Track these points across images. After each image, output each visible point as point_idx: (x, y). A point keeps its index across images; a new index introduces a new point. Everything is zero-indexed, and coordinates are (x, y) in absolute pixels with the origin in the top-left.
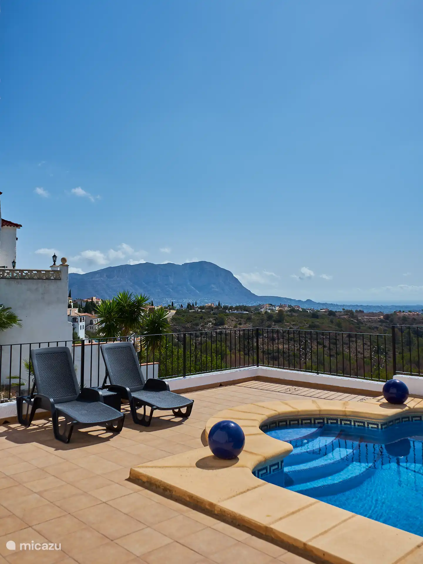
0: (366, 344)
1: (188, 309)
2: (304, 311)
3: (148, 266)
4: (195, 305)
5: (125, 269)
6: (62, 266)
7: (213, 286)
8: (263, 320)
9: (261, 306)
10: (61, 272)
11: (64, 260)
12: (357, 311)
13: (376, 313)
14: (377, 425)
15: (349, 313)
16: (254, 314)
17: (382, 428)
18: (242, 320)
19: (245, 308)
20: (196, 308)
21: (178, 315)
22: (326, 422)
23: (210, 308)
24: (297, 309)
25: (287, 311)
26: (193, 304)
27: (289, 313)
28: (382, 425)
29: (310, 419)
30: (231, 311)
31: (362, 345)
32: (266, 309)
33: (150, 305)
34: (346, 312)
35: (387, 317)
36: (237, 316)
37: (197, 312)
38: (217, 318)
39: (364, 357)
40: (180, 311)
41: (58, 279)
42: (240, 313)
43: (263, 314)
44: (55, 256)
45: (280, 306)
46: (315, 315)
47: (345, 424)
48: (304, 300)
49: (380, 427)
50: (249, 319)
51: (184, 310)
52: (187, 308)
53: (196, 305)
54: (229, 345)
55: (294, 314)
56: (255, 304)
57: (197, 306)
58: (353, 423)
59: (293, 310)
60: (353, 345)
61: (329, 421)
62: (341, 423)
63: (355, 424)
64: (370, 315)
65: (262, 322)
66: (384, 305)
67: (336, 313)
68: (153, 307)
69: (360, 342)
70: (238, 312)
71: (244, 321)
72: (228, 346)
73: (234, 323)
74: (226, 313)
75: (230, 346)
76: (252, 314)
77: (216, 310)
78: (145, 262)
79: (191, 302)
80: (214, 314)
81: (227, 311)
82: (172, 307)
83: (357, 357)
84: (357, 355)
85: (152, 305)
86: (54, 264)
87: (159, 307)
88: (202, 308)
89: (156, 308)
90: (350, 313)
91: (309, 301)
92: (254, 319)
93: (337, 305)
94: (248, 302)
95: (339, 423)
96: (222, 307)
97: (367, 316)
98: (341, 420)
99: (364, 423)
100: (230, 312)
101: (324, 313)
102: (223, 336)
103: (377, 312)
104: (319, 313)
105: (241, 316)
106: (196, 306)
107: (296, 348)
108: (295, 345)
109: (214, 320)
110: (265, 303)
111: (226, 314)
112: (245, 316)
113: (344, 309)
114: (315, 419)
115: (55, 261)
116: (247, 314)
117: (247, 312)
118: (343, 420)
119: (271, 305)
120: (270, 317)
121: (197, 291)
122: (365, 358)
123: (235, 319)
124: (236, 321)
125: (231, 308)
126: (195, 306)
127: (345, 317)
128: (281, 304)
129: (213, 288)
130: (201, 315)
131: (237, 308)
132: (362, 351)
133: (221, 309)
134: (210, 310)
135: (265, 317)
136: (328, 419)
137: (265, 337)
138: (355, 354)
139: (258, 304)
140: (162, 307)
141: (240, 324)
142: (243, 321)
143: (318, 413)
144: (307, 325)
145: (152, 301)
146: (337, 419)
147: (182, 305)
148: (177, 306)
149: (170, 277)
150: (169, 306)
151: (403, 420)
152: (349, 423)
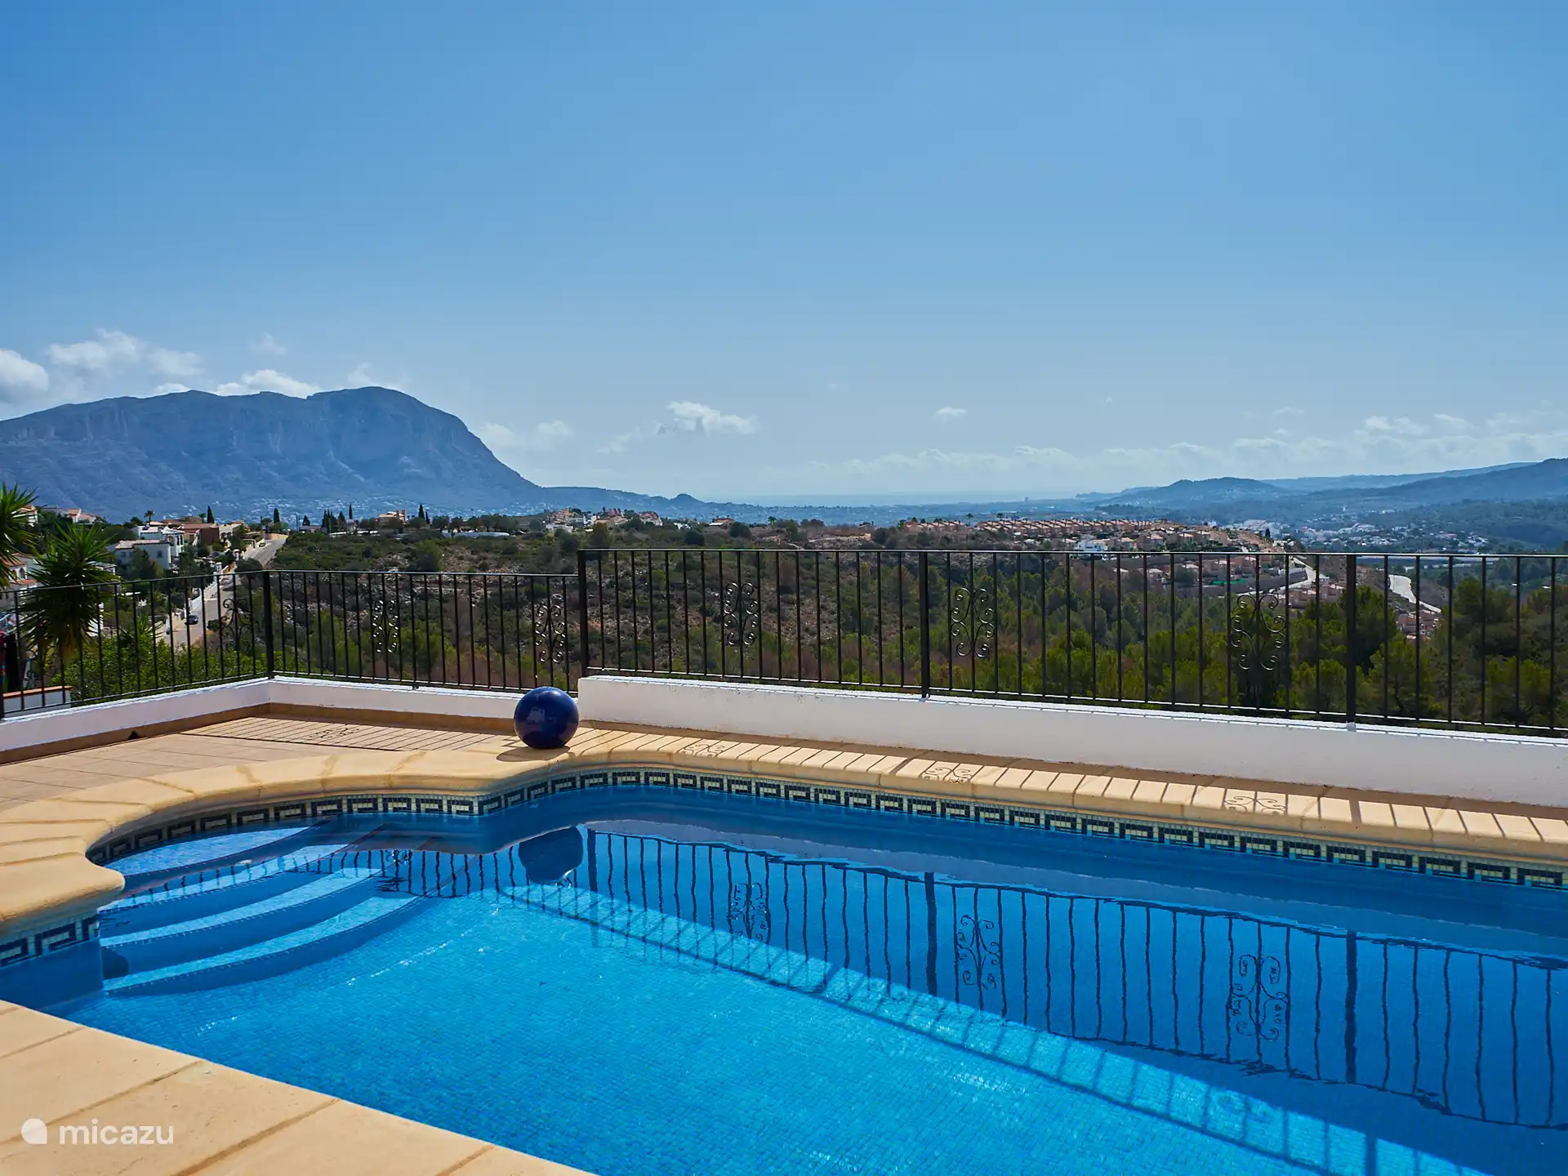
0: (824, 608)
1: (325, 530)
2: (668, 525)
3: (196, 404)
4: (347, 517)
5: (120, 413)
7: (405, 459)
8: (548, 557)
9: (548, 516)
12: (805, 523)
13: (854, 526)
14: (470, 804)
15: (785, 529)
16: (524, 539)
17: (481, 812)
18: (490, 555)
19: (498, 523)
20: (350, 524)
21: (294, 546)
22: (345, 808)
23: (394, 523)
24: (649, 520)
25: (618, 529)
26: (341, 514)
27: (624, 533)
28: (481, 804)
29: (303, 806)
30: (455, 531)
31: (815, 613)
32: (562, 523)
33: (203, 522)
34: (779, 526)
35: (881, 536)
36: (474, 546)
37: (353, 539)
38: (414, 554)
39: (820, 643)
40: (301, 535)
42: (484, 537)
43: (550, 539)
45: (604, 515)
46: (695, 536)
47: (395, 809)
48: (671, 495)
49: (476, 809)
50: (509, 553)
51: (313, 531)
52: (322, 526)
53: (351, 518)
54: (453, 627)
55: (639, 535)
56: (532, 512)
57: (355, 517)
58: (414, 807)
59: (634, 524)
60: (790, 612)
61: (355, 807)
62: (386, 809)
63: (418, 806)
64: (838, 531)
65: (549, 560)
66: (877, 505)
67: (751, 529)
68: (214, 526)
69: (809, 604)
70: (477, 534)
71: (496, 559)
72: (450, 631)
73: (466, 564)
74: (440, 535)
75: (454, 631)
76: (520, 537)
77: (412, 531)
78: (186, 390)
79: (337, 508)
80: (405, 541)
81: (445, 532)
82: (273, 525)
83: (799, 644)
84: (799, 638)
85: (211, 520)
87: (233, 526)
88: (368, 525)
89: (223, 529)
90: (788, 529)
91: (684, 499)
92: (526, 553)
93: (759, 508)
94: (512, 504)
95: (380, 808)
96: (431, 519)
97: (832, 534)
98: (386, 801)
99: (440, 802)
100: (453, 534)
101: (719, 529)
102: (434, 603)
103: (857, 523)
104: (705, 532)
105: (487, 545)
106: (352, 521)
107: (641, 629)
108: (639, 618)
109: (407, 558)
110: (560, 508)
111: (443, 540)
112: (499, 544)
113: (772, 519)
114: (314, 805)
116: (505, 538)
117: (504, 534)
118: (390, 800)
119: (578, 511)
120: (568, 544)
121: (358, 476)
122: (824, 643)
123: (468, 553)
124: (471, 560)
125: (457, 523)
126: (348, 521)
127: (775, 538)
128: (604, 509)
129: (408, 466)
130: (368, 544)
131: (474, 523)
132: (814, 627)
133: (428, 527)
134: (392, 530)
135: (557, 545)
136: (350, 802)
137: (558, 602)
138: (796, 635)
139: (542, 510)
140: (241, 527)
141: (484, 568)
142: (491, 559)
143: (318, 787)
144: (673, 565)
145: (209, 510)
146: (376, 800)
147: (306, 519)
148: (290, 520)
149: (269, 434)
150: (268, 521)
151: (557, 786)
152: (405, 805)
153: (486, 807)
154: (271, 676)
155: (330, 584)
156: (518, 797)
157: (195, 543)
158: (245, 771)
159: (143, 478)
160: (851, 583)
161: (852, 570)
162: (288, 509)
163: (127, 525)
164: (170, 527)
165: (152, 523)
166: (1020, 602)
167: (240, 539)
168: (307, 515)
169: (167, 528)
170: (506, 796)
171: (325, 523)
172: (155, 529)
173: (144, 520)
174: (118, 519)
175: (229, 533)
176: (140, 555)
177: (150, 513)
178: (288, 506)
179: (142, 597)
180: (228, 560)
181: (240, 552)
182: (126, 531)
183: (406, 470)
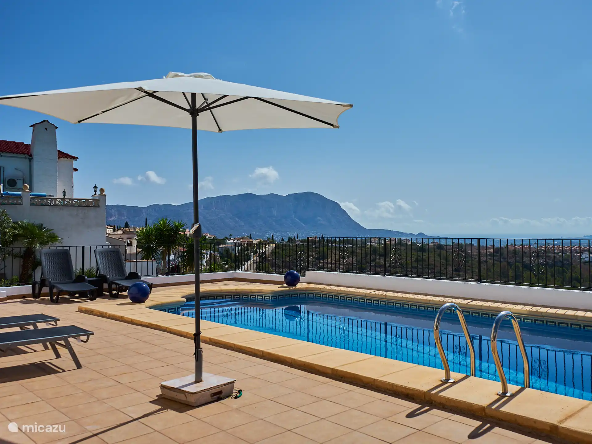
1: (289, 243)
2: (414, 244)
3: (249, 197)
4: (296, 238)
6: (100, 196)
7: (319, 218)
8: (367, 254)
9: (368, 240)
10: (99, 200)
11: (102, 190)
12: (466, 244)
19: (349, 241)
20: (298, 241)
21: (278, 248)
23: (313, 241)
24: (406, 242)
25: (394, 245)
26: (294, 237)
27: (396, 247)
30: (334, 244)
32: (373, 243)
33: (248, 239)
34: (455, 245)
35: (497, 250)
37: (298, 246)
38: (319, 252)
40: (280, 244)
41: (97, 206)
43: (368, 248)
44: (95, 187)
46: (423, 249)
47: (253, 298)
48: (416, 233)
49: (270, 298)
51: (284, 243)
52: (288, 241)
53: (298, 239)
55: (402, 248)
56: (363, 238)
59: (400, 243)
63: (258, 297)
67: (444, 246)
68: (251, 240)
74: (328, 246)
76: (357, 247)
77: (318, 244)
78: (246, 193)
79: (293, 235)
80: (316, 247)
81: (330, 245)
82: (271, 240)
85: (251, 238)
86: (95, 194)
87: (258, 241)
88: (303, 241)
89: (254, 242)
90: (459, 247)
91: (421, 235)
92: (358, 253)
95: (249, 297)
96: (325, 240)
101: (432, 246)
104: (427, 247)
106: (298, 240)
112: (349, 249)
115: (95, 191)
117: (351, 246)
120: (374, 250)
121: (302, 224)
125: (335, 241)
127: (454, 250)
129: (320, 220)
131: (341, 242)
133: (324, 243)
134: (312, 243)
135: (370, 250)
139: (367, 238)
140: (261, 240)
144: (414, 259)
145: (250, 235)
146: (248, 295)
147: (282, 239)
148: (277, 239)
149: (273, 208)
150: (269, 239)
151: (293, 296)
152: (255, 297)
153: (273, 298)
154: (235, 271)
155: (289, 262)
156: (282, 297)
157: (245, 246)
158: (220, 287)
159: (230, 223)
160: (484, 269)
161: (485, 264)
162: (278, 235)
163: (224, 239)
164: (237, 240)
165: (231, 239)
166: (555, 279)
167: (260, 245)
168: (284, 237)
169: (236, 241)
170: (279, 296)
171: (289, 240)
172: (232, 241)
173: (229, 237)
174: (220, 237)
175: (256, 243)
176: (227, 250)
177: (231, 235)
178: (278, 234)
179: (226, 264)
180: (255, 252)
181: (259, 250)
182: (223, 241)
183: (319, 222)
